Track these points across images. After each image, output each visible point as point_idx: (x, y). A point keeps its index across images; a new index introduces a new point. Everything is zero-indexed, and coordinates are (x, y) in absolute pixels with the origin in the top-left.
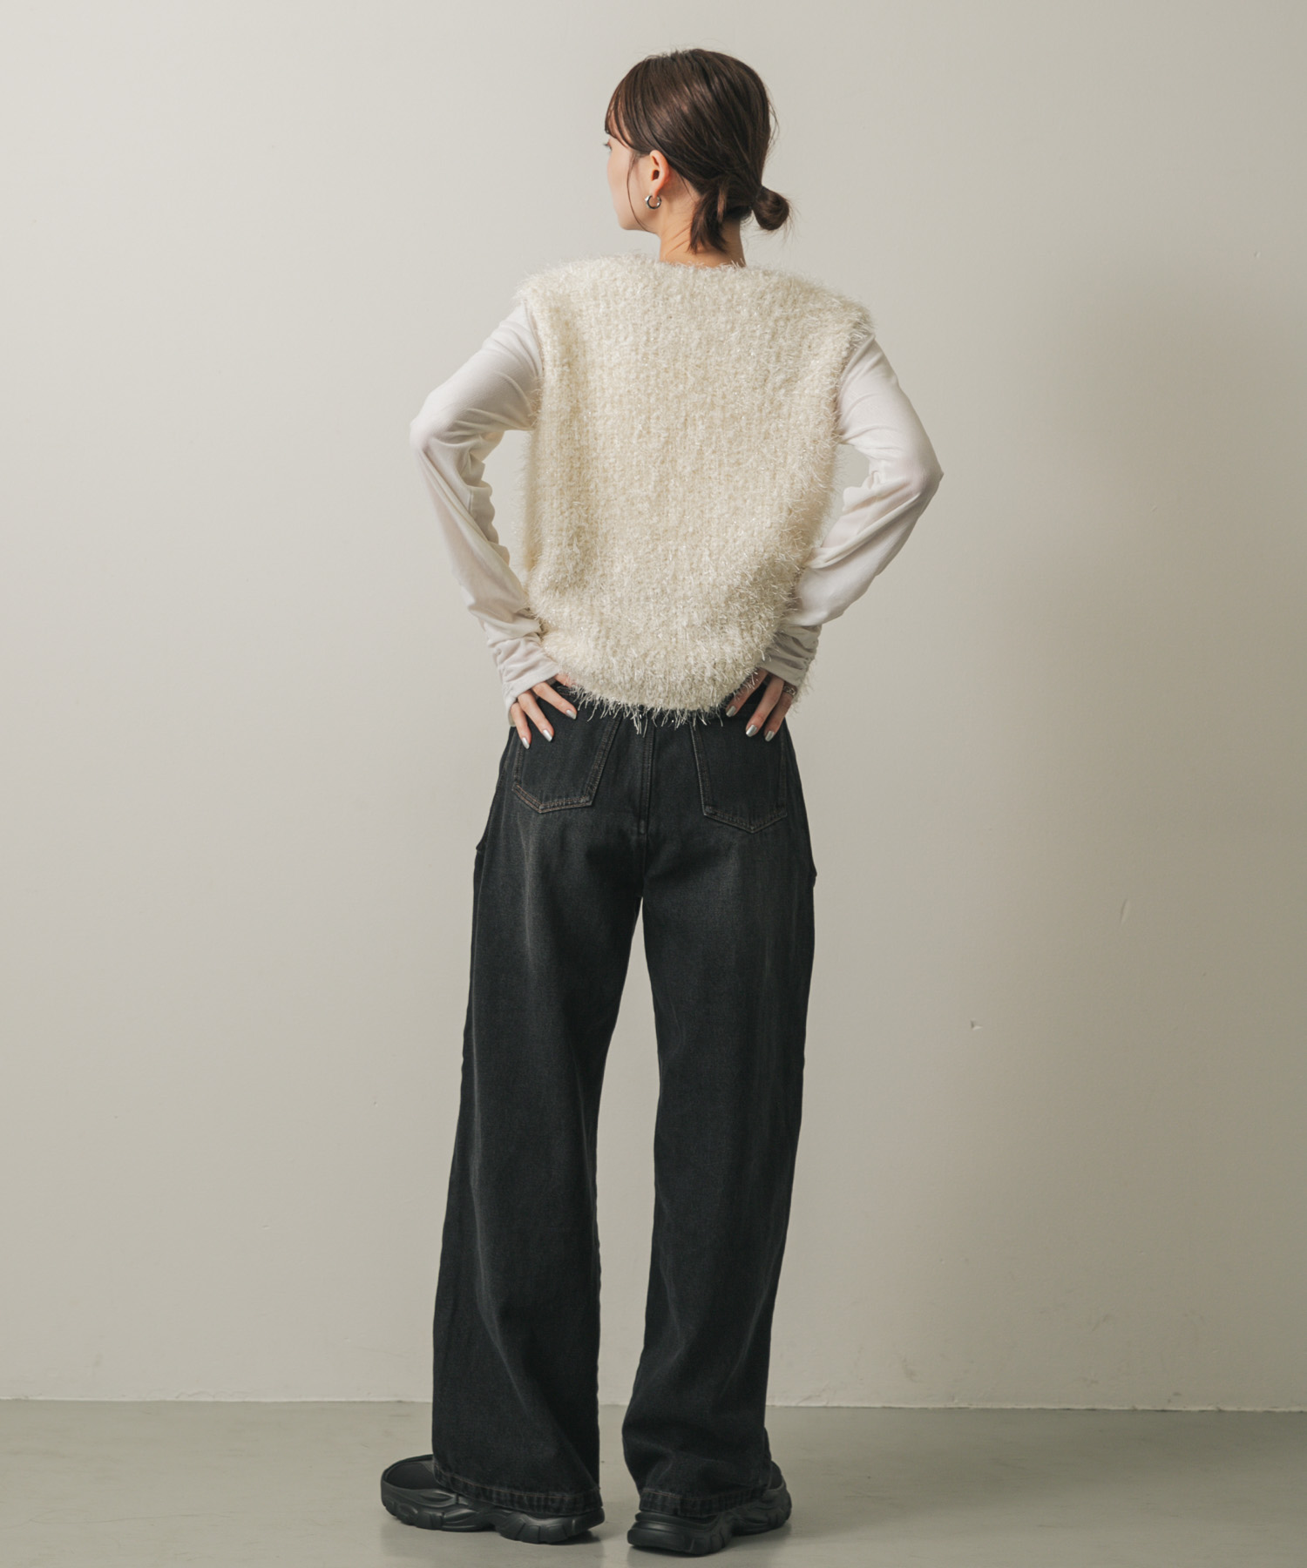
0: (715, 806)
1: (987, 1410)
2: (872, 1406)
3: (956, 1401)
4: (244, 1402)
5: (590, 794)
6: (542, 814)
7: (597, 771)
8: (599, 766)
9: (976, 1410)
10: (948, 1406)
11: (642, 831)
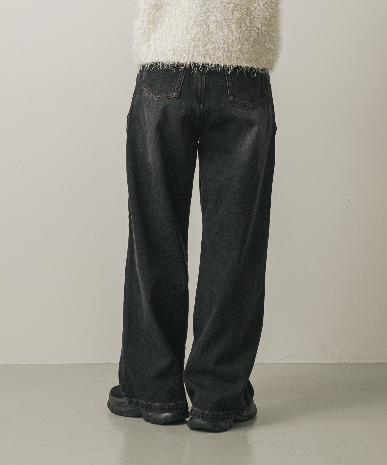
0: (234, 96)
1: (356, 363)
2: (308, 362)
3: (343, 360)
4: (41, 364)
5: (178, 92)
6: (156, 101)
7: (181, 82)
8: (182, 79)
9: (352, 364)
10: (340, 362)
11: (201, 108)
